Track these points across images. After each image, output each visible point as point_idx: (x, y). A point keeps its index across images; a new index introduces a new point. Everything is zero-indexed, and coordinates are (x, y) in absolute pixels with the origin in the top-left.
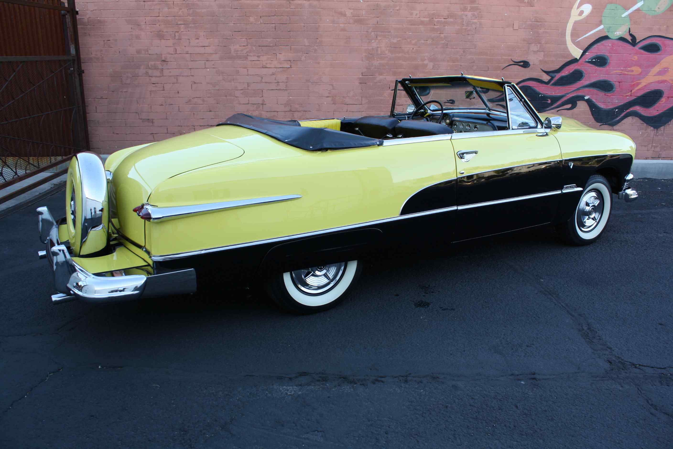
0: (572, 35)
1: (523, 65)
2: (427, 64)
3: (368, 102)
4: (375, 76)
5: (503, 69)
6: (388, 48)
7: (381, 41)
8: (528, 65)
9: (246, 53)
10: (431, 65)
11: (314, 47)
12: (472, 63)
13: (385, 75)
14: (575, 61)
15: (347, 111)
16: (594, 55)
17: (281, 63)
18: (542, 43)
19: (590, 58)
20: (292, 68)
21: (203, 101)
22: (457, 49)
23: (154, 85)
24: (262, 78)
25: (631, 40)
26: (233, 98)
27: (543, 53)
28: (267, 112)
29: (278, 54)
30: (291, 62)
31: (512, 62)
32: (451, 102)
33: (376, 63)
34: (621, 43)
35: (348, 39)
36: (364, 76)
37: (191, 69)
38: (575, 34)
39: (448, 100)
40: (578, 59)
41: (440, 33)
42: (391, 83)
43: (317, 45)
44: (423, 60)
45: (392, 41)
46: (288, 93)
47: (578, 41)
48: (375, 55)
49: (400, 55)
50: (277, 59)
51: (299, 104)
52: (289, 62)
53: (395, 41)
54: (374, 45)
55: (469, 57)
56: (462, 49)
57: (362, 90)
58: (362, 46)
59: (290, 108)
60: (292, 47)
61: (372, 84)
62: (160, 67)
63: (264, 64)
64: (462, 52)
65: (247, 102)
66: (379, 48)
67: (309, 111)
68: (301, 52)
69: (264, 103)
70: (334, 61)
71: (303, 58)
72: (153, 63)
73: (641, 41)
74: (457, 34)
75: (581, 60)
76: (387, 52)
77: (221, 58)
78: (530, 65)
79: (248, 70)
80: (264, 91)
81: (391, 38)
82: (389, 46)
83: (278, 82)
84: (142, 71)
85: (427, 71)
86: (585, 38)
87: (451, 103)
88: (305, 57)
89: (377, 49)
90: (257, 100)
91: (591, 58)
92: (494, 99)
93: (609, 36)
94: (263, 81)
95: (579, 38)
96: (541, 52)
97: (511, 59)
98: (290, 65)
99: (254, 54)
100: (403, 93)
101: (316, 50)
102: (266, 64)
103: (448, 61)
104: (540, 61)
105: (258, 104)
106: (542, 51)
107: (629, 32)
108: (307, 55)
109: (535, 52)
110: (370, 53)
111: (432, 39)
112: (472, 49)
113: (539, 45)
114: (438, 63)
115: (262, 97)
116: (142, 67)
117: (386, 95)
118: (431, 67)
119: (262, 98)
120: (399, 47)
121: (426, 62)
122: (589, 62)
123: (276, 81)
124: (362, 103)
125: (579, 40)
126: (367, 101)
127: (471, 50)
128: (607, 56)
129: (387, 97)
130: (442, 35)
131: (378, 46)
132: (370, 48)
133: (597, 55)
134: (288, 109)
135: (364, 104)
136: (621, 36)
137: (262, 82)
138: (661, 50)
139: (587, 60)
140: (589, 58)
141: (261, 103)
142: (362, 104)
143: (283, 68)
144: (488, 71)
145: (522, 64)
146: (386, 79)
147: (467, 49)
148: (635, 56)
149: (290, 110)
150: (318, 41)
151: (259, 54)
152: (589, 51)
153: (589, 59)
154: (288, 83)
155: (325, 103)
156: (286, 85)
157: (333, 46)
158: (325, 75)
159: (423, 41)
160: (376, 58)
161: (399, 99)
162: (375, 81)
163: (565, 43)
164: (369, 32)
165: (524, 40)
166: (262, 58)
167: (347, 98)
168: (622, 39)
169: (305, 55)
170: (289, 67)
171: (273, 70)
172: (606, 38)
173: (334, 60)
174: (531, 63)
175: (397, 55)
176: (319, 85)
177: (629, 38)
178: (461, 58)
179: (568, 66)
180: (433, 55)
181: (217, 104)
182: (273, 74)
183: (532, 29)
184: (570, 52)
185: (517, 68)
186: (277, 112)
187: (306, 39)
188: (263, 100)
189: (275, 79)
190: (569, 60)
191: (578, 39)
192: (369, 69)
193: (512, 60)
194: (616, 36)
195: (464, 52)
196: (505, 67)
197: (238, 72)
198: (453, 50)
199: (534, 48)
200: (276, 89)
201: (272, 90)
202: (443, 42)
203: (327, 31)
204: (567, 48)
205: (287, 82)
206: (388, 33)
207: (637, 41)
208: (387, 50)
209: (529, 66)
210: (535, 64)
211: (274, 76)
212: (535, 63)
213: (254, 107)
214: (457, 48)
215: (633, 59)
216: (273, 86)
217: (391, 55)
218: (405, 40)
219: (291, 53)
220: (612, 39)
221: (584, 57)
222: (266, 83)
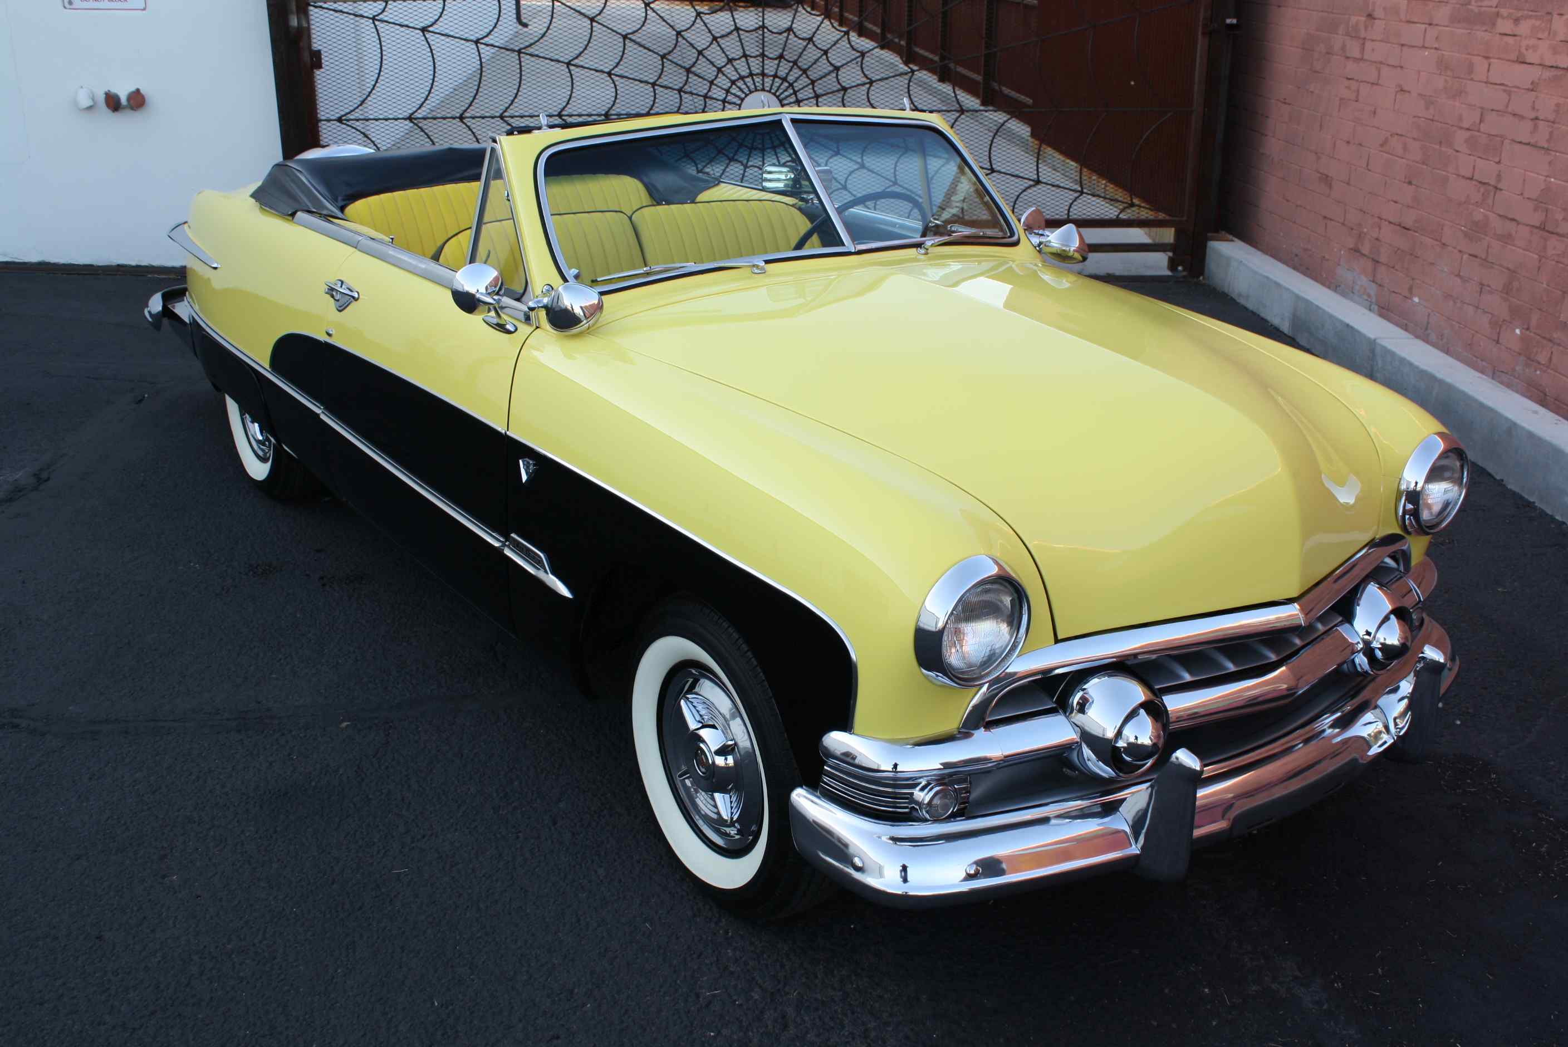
9: (1496, 7)
17: (1555, 51)
21: (1405, 149)
23: (1347, 83)
24: (1510, 95)
26: (1450, 151)
28: (1500, 215)
29: (1555, 17)
37: (1405, 49)
46: (1550, 164)
50: (1550, 33)
59: (1544, 216)
62: (1363, 34)
63: (1523, 50)
65: (1469, 175)
69: (1498, 186)
72: (1354, 19)
77: (1455, 19)
79: (1490, 65)
80: (1505, 142)
84: (1338, 40)
90: (1486, 169)
94: (1510, 110)
99: (1511, 11)
102: (1526, 49)
115: (1499, 162)
116: (1341, 30)
119: (1498, 166)
123: (1533, 115)
134: (1536, 219)
137: (1508, 112)
141: (1493, 181)
143: (1556, 67)
149: (1542, 227)
151: (1520, 14)
154: (1556, 125)
156: (1551, 133)
166: (1524, 28)
171: (1535, 73)
181: (1423, 163)
182: (1531, 87)
186: (1518, 223)
188: (1499, 177)
189: (1533, 108)
197: (1471, 68)
200: (1528, 144)
213: (1479, 191)
216: (1523, 131)
222: (1514, 115)
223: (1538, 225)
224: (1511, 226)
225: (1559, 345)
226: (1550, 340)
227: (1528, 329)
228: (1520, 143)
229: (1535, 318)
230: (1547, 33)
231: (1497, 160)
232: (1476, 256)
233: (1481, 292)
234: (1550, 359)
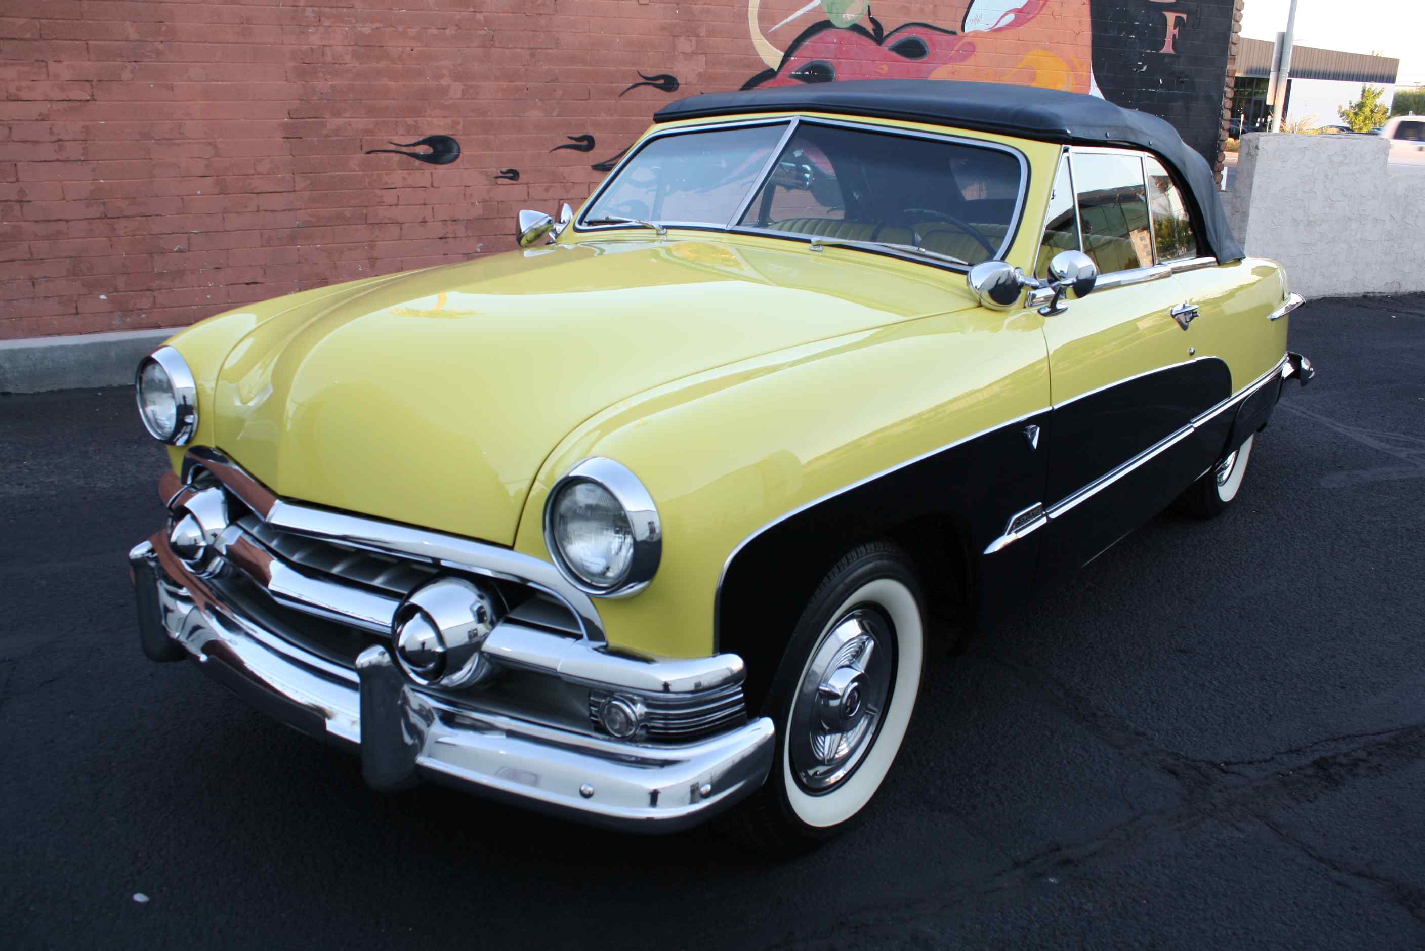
0: (761, 18)
1: (664, 84)
2: (449, 86)
3: (310, 184)
4: (324, 118)
5: (621, 95)
6: (350, 48)
7: (330, 30)
8: (673, 84)
10: (456, 89)
11: (157, 44)
12: (552, 81)
13: (347, 115)
14: (769, 74)
15: (257, 211)
16: (805, 62)
17: (62, 89)
18: (701, 35)
19: (798, 68)
20: (97, 103)
22: (515, 49)
25: (874, 30)
27: (703, 58)
28: (36, 221)
29: (51, 63)
30: (93, 83)
31: (641, 78)
32: (511, 175)
33: (323, 85)
34: (855, 36)
35: (246, 25)
36: (294, 121)
38: (766, 18)
39: (504, 170)
40: (776, 69)
41: (474, 12)
42: (363, 136)
43: (162, 39)
44: (438, 77)
45: (359, 29)
46: (93, 170)
47: (773, 32)
48: (319, 65)
49: (382, 64)
50: (48, 75)
51: (127, 198)
52: (88, 84)
53: (367, 30)
54: (315, 39)
55: (547, 67)
56: (529, 48)
57: (294, 156)
58: (282, 44)
59: (102, 208)
60: (90, 43)
61: (315, 139)
63: (14, 91)
64: (528, 57)
66: (328, 48)
67: (157, 215)
68: (119, 59)
69: (24, 200)
70: (214, 83)
71: (126, 75)
73: (891, 34)
74: (514, 13)
75: (781, 74)
76: (348, 58)
78: (678, 84)
80: (19, 164)
81: (357, 22)
82: (352, 43)
83: (60, 140)
85: (451, 101)
86: (787, 24)
87: (511, 178)
88: (132, 72)
89: (323, 52)
91: (800, 68)
92: (607, 164)
93: (831, 21)
95: (775, 25)
96: (701, 56)
97: (638, 72)
98: (90, 92)
100: (395, 159)
101: (159, 53)
102: (20, 90)
103: (497, 79)
104: (700, 75)
105: (6, 201)
106: (702, 53)
107: (869, 14)
108: (137, 67)
109: (689, 56)
110: (307, 61)
111: (457, 26)
112: (552, 49)
113: (694, 39)
114: (473, 83)
115: (17, 181)
117: (355, 165)
118: (459, 95)
119: (16, 184)
120: (380, 44)
121: (445, 82)
122: (796, 77)
123: (54, 138)
124: (297, 189)
125: (776, 30)
126: (309, 182)
127: (548, 50)
128: (832, 65)
129: (357, 169)
130: (480, 17)
131: (324, 43)
132: (304, 47)
133: (812, 62)
134: (94, 211)
135: (300, 191)
136: (853, 23)
137: (13, 141)
138: (927, 52)
139: (794, 73)
140: (796, 69)
141: (14, 197)
142: (294, 191)
143: (70, 100)
144: (589, 99)
145: (661, 82)
146: (350, 125)
147: (539, 50)
148: (883, 64)
149: (103, 216)
150: (164, 29)
152: (795, 54)
153: (798, 71)
154: (89, 142)
155: (199, 192)
156: (85, 149)
157: (206, 42)
158: (191, 120)
159: (434, 31)
160: (321, 75)
161: (386, 174)
162: (324, 132)
163: (746, 35)
164: (299, 6)
165: (663, 28)
167: (255, 176)
168: (856, 28)
169: (127, 64)
170: (88, 98)
171: (45, 107)
172: (826, 25)
173: (213, 80)
174: (680, 81)
175: (374, 65)
176: (178, 145)
177: (870, 28)
178: (527, 70)
179: (756, 86)
180: (461, 64)
182: (39, 118)
183: (677, 4)
184: (758, 55)
185: (650, 91)
186: (67, 221)
187: (128, 23)
188: (22, 192)
189: (51, 133)
190: (758, 72)
191: (772, 28)
192: (306, 101)
193: (640, 74)
194: (847, 23)
195: (533, 55)
196: (625, 89)
198: (507, 51)
199: (685, 45)
200: (57, 160)
201: (45, 161)
202: (483, 33)
203: (186, 3)
204: (752, 46)
205: (85, 140)
206: (348, 10)
207: (885, 33)
208: (347, 54)
209: (677, 87)
210: (690, 82)
211: (47, 124)
212: (688, 81)
214: (515, 47)
215: (878, 70)
217: (357, 65)
218: (391, 29)
219: (89, 60)
220: (839, 28)
221: (785, 66)
222: (22, 142)
223: (98, 215)
224: (62, 226)
225: (159, 290)
226: (148, 290)
227: (116, 290)
228: (41, 162)
229: (121, 282)
230: (44, 76)
231: (13, 179)
232: (13, 260)
233: (34, 285)
234: (155, 303)
